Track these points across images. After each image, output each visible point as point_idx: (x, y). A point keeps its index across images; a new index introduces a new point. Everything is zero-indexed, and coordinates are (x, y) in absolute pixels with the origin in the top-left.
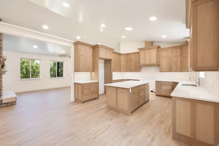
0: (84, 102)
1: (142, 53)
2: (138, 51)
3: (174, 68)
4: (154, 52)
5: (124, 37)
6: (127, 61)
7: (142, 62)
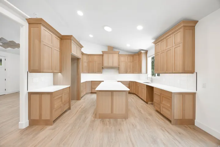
0: (54, 121)
1: (105, 56)
2: (101, 53)
3: (129, 71)
4: (116, 57)
5: (91, 36)
6: (89, 62)
7: (105, 64)
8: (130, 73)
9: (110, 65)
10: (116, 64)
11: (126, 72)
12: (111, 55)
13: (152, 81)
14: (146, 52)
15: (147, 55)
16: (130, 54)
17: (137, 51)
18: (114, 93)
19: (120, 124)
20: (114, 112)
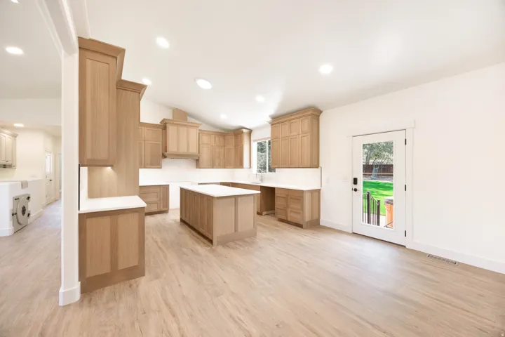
1: (171, 130)
2: (159, 123)
7: (172, 148)
8: (220, 167)
9: (183, 150)
10: (194, 150)
11: (213, 166)
12: (183, 130)
13: (262, 180)
14: (250, 132)
15: (250, 138)
16: (220, 131)
17: (233, 129)
18: (239, 199)
19: (253, 242)
20: (239, 230)
